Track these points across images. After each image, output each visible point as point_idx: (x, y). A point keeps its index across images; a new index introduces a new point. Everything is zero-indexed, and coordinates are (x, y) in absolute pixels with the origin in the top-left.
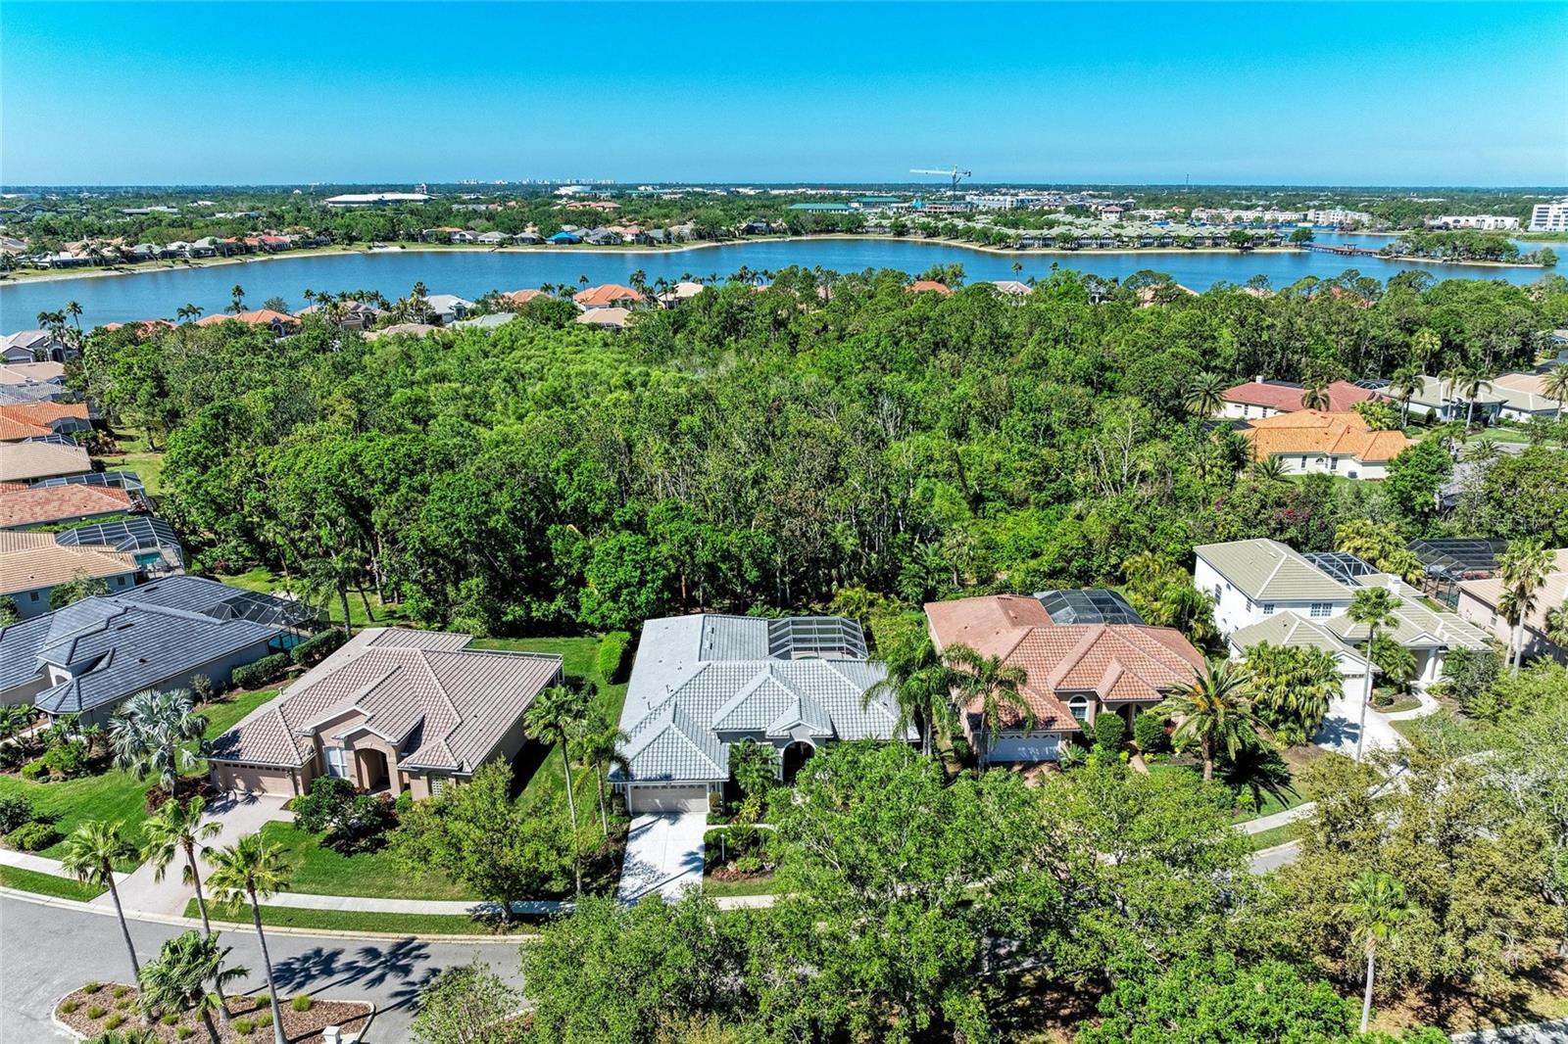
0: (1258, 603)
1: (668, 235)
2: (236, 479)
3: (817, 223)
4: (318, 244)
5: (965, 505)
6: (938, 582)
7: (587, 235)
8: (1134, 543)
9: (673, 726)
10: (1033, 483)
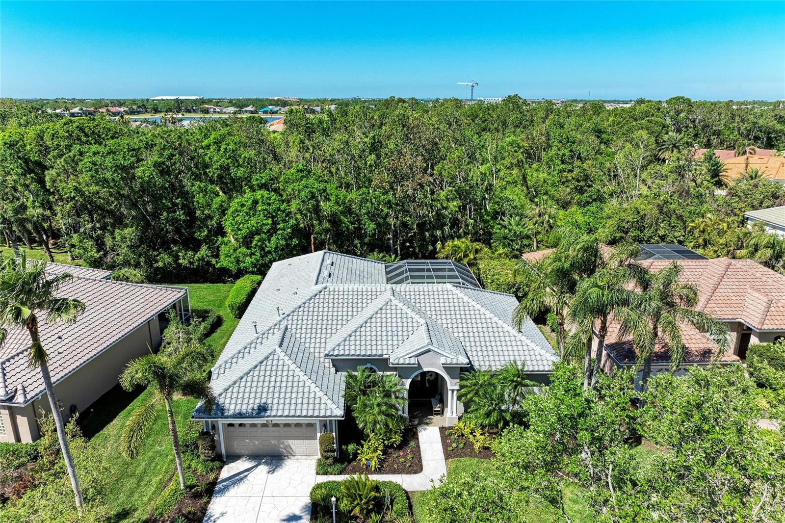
1: (323, 109)
4: (139, 113)
7: (280, 109)
9: (278, 350)
10: (576, 188)
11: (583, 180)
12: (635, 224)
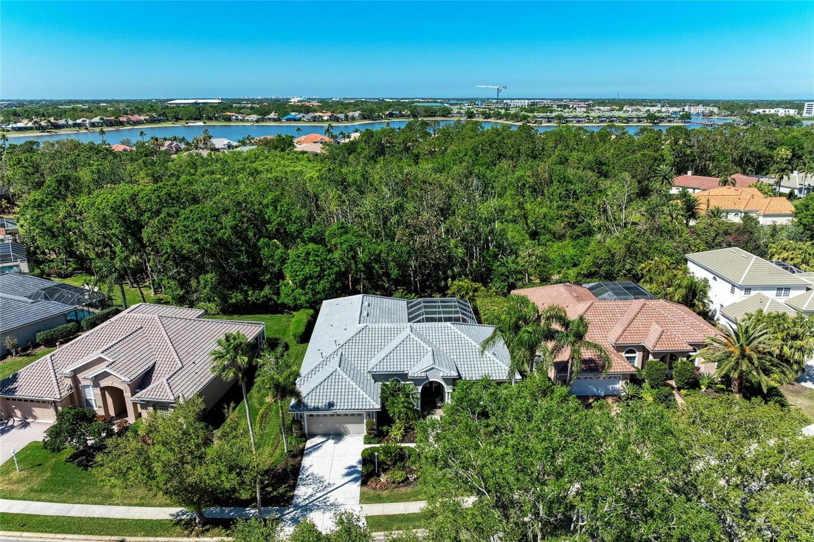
0: (740, 287)
1: (347, 116)
2: (62, 215)
3: (426, 111)
4: (159, 121)
5: (527, 236)
6: (516, 280)
7: (303, 117)
8: (639, 256)
9: (339, 369)
10: (569, 224)
11: (574, 218)
12: (607, 260)
